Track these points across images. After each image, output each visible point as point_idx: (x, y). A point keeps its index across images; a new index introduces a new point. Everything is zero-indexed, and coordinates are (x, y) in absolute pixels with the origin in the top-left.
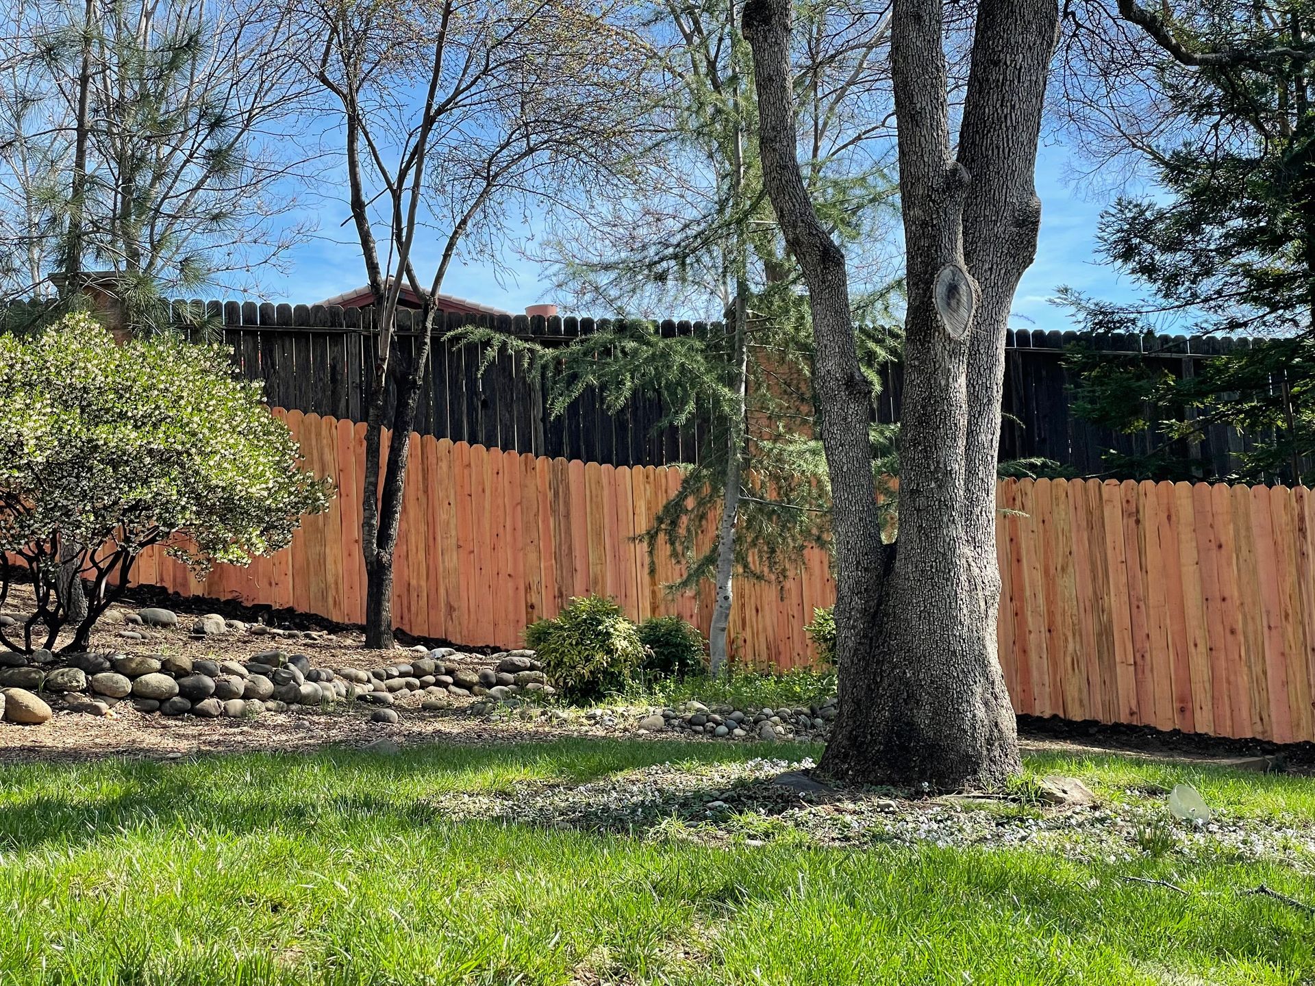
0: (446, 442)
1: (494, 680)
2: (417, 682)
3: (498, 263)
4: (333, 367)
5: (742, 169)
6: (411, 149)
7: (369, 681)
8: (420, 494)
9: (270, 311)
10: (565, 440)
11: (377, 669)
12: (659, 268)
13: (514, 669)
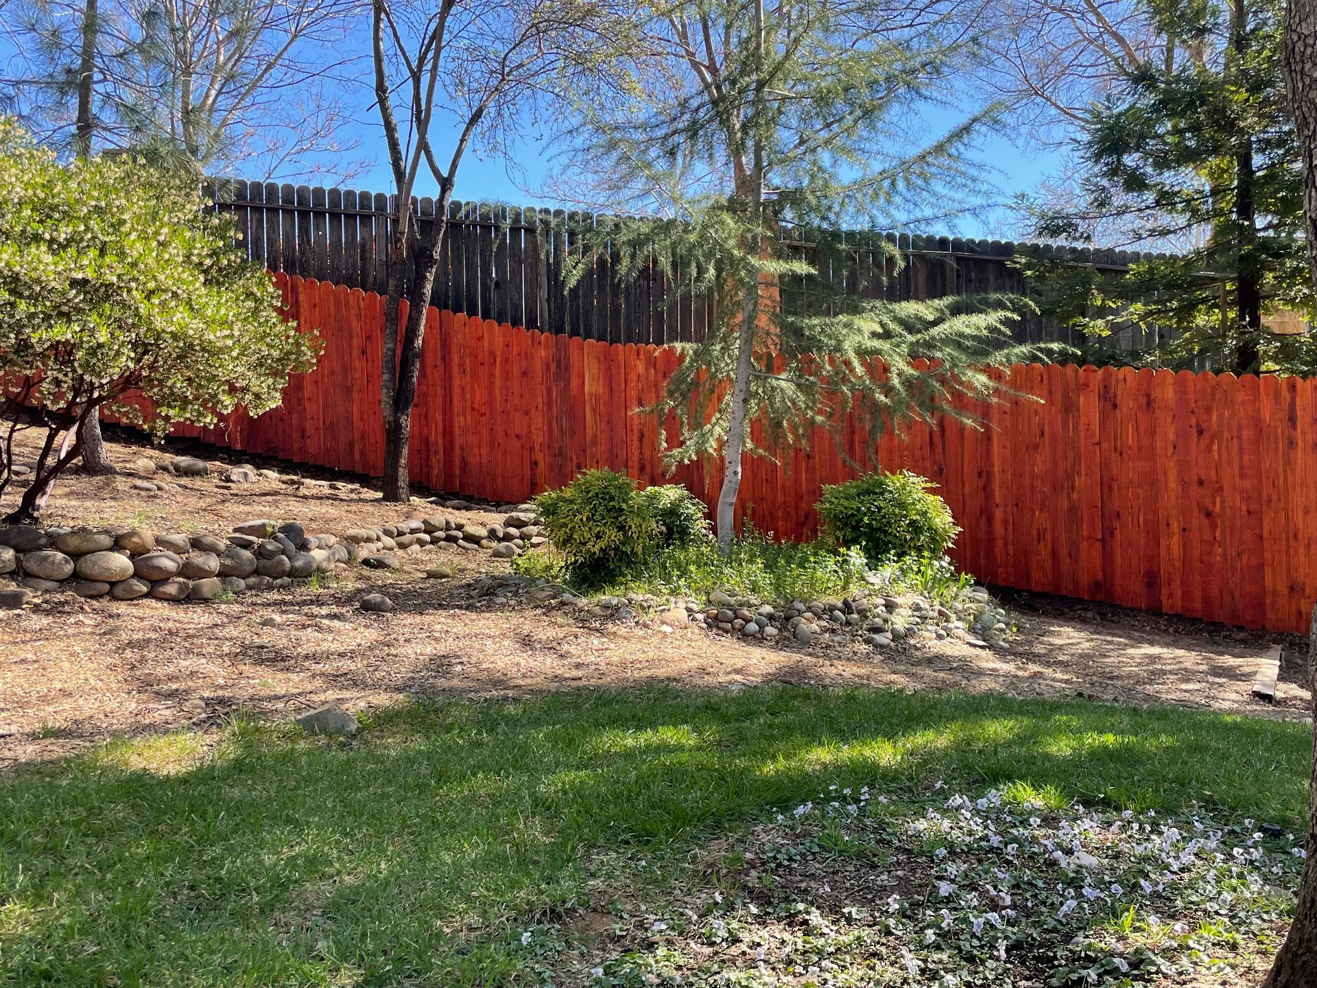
0: (462, 316)
1: (501, 535)
2: (427, 537)
3: (511, 159)
4: (363, 247)
5: (763, 33)
6: (430, 33)
7: (378, 539)
8: (439, 362)
9: (306, 194)
10: (567, 317)
11: (388, 526)
12: (671, 142)
13: (520, 524)
